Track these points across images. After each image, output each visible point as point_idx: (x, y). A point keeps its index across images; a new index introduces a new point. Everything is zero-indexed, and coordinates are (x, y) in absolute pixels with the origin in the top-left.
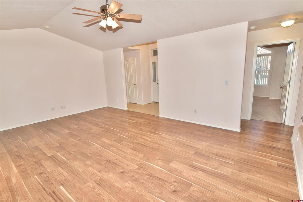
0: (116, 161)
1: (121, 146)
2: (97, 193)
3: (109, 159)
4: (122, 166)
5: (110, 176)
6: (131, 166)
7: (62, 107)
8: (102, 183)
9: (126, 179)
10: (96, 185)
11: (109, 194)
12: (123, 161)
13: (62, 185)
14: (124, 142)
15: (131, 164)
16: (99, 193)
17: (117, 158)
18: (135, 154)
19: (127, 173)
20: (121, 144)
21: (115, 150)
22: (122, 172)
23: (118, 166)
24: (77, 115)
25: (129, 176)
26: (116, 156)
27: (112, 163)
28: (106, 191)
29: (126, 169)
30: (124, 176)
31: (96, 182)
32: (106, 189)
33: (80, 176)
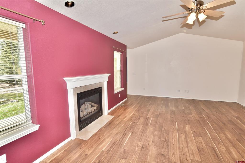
0: (172, 145)
1: (193, 139)
2: (135, 150)
3: (170, 140)
4: (169, 151)
5: (154, 149)
6: (174, 157)
7: (186, 91)
8: (145, 148)
9: (158, 160)
10: (141, 146)
11: (137, 157)
12: (175, 149)
13: (132, 133)
14: (201, 138)
15: (178, 156)
16: (136, 151)
17: (176, 143)
18: (193, 153)
19: (165, 158)
20: (194, 138)
21: (183, 139)
22: (163, 155)
23: (167, 149)
24: (196, 100)
25: (163, 161)
26: (176, 142)
27: (167, 144)
28: (140, 154)
29: (168, 156)
30: (160, 157)
31: (143, 145)
32: (141, 153)
33: (142, 136)
